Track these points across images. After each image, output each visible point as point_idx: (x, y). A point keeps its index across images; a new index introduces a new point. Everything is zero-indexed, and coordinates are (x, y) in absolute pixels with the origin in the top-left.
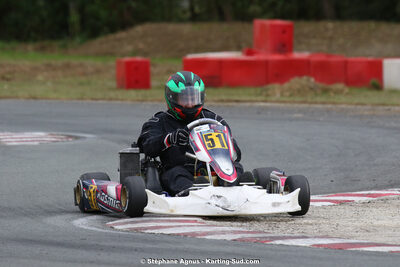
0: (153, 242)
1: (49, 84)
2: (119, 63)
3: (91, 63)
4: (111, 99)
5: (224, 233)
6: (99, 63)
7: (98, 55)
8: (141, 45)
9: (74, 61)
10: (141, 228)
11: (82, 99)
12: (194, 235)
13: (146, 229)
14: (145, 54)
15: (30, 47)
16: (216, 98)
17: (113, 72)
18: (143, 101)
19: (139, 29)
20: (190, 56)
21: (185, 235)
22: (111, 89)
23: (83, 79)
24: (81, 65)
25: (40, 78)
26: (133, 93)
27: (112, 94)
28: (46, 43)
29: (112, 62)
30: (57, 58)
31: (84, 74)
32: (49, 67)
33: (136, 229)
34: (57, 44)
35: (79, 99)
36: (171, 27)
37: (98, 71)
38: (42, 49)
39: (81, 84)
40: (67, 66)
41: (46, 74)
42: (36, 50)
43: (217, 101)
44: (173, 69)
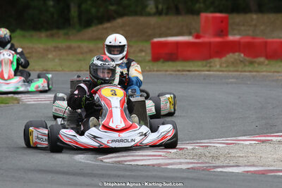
0: (131, 170)
1: (56, 60)
3: (86, 45)
5: (180, 163)
6: (91, 45)
7: (91, 39)
9: (74, 44)
10: (122, 161)
11: (80, 71)
12: (159, 165)
13: (126, 161)
15: (43, 34)
16: (174, 69)
19: (119, 21)
20: (156, 40)
21: (153, 165)
23: (81, 57)
24: (79, 47)
25: (50, 56)
28: (55, 31)
30: (62, 43)
31: (82, 53)
32: (57, 48)
33: (119, 162)
34: (61, 32)
36: (142, 19)
37: (91, 51)
38: (52, 36)
39: (79, 60)
40: (69, 48)
41: (54, 53)
42: (47, 36)
43: (175, 71)
44: (144, 49)
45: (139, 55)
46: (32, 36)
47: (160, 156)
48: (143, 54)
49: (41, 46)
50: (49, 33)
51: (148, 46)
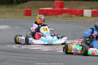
0: (30, 51)
1: (8, 15)
2: (24, 10)
3: (18, 10)
4: (22, 18)
5: (46, 49)
6: (20, 10)
7: (20, 8)
8: (30, 6)
9: (14, 9)
10: (27, 48)
11: (16, 18)
12: (39, 49)
13: (29, 48)
14: (31, 8)
17: (23, 12)
18: (29, 19)
20: (40, 9)
21: (37, 49)
22: (22, 16)
23: (16, 14)
24: (16, 10)
25: (7, 13)
26: (27, 17)
27: (23, 17)
28: (8, 5)
29: (23, 10)
30: (10, 9)
31: (17, 13)
33: (26, 48)
35: (15, 18)
36: (36, 2)
37: (20, 12)
38: (7, 7)
39: (16, 15)
40: (13, 11)
41: (8, 12)
43: (46, 19)
44: (37, 11)
45: (35, 13)
47: (40, 46)
48: (36, 13)
49: (4, 10)
51: (38, 10)
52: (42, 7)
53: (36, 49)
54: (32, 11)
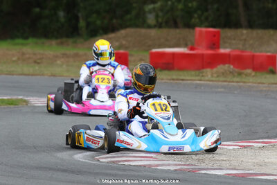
1: (64, 66)
5: (169, 165)
8: (124, 42)
9: (81, 52)
10: (116, 161)
12: (150, 166)
13: (120, 161)
14: (126, 48)
15: (54, 42)
16: (169, 78)
19: (123, 32)
20: (154, 50)
21: (145, 166)
24: (85, 55)
25: (59, 62)
28: (64, 40)
30: (70, 50)
32: (65, 55)
33: (113, 162)
34: (71, 41)
36: (143, 31)
38: (62, 44)
40: (76, 55)
41: (62, 60)
42: (58, 44)
43: (170, 80)
44: (144, 58)
46: (43, 43)
47: (152, 157)
49: (51, 53)
50: (59, 41)
51: (147, 55)
52: (160, 46)
53: (140, 166)
54: (132, 55)
